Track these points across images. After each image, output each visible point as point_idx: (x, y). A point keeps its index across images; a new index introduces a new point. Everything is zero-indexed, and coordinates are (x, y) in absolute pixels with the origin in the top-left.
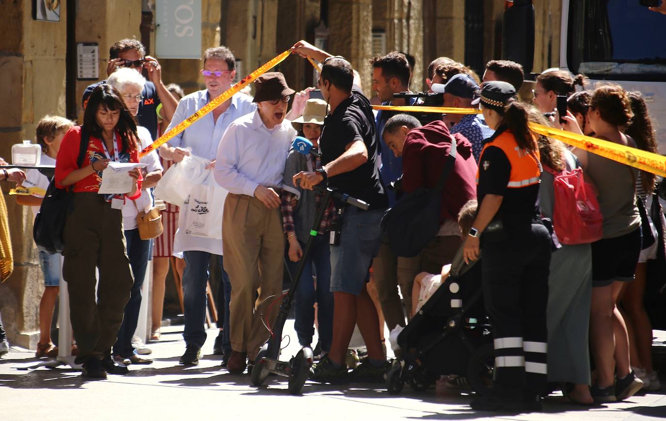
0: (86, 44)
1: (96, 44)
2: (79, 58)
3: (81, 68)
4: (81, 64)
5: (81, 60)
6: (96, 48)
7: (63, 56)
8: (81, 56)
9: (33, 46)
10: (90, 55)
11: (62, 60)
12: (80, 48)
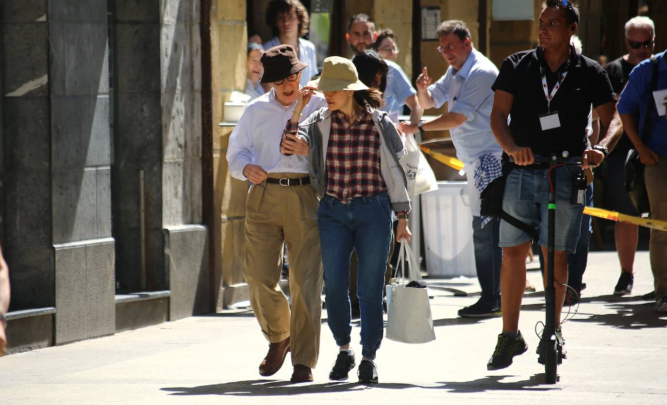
0: (430, 8)
1: (438, 8)
2: (423, 21)
3: (425, 30)
4: (425, 27)
5: (425, 23)
6: (438, 12)
7: (409, 19)
8: (425, 19)
9: (383, 12)
10: (433, 19)
11: (409, 23)
12: (425, 13)
